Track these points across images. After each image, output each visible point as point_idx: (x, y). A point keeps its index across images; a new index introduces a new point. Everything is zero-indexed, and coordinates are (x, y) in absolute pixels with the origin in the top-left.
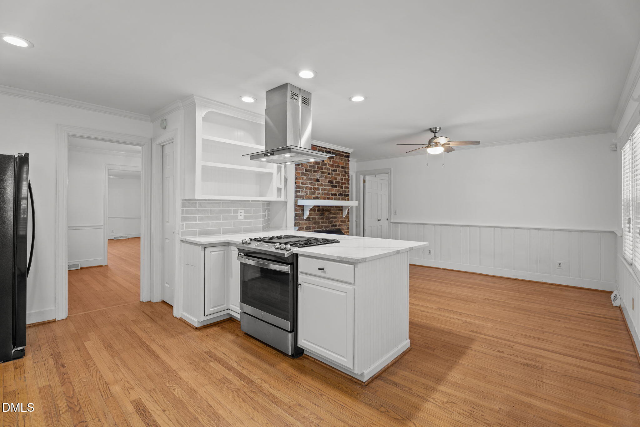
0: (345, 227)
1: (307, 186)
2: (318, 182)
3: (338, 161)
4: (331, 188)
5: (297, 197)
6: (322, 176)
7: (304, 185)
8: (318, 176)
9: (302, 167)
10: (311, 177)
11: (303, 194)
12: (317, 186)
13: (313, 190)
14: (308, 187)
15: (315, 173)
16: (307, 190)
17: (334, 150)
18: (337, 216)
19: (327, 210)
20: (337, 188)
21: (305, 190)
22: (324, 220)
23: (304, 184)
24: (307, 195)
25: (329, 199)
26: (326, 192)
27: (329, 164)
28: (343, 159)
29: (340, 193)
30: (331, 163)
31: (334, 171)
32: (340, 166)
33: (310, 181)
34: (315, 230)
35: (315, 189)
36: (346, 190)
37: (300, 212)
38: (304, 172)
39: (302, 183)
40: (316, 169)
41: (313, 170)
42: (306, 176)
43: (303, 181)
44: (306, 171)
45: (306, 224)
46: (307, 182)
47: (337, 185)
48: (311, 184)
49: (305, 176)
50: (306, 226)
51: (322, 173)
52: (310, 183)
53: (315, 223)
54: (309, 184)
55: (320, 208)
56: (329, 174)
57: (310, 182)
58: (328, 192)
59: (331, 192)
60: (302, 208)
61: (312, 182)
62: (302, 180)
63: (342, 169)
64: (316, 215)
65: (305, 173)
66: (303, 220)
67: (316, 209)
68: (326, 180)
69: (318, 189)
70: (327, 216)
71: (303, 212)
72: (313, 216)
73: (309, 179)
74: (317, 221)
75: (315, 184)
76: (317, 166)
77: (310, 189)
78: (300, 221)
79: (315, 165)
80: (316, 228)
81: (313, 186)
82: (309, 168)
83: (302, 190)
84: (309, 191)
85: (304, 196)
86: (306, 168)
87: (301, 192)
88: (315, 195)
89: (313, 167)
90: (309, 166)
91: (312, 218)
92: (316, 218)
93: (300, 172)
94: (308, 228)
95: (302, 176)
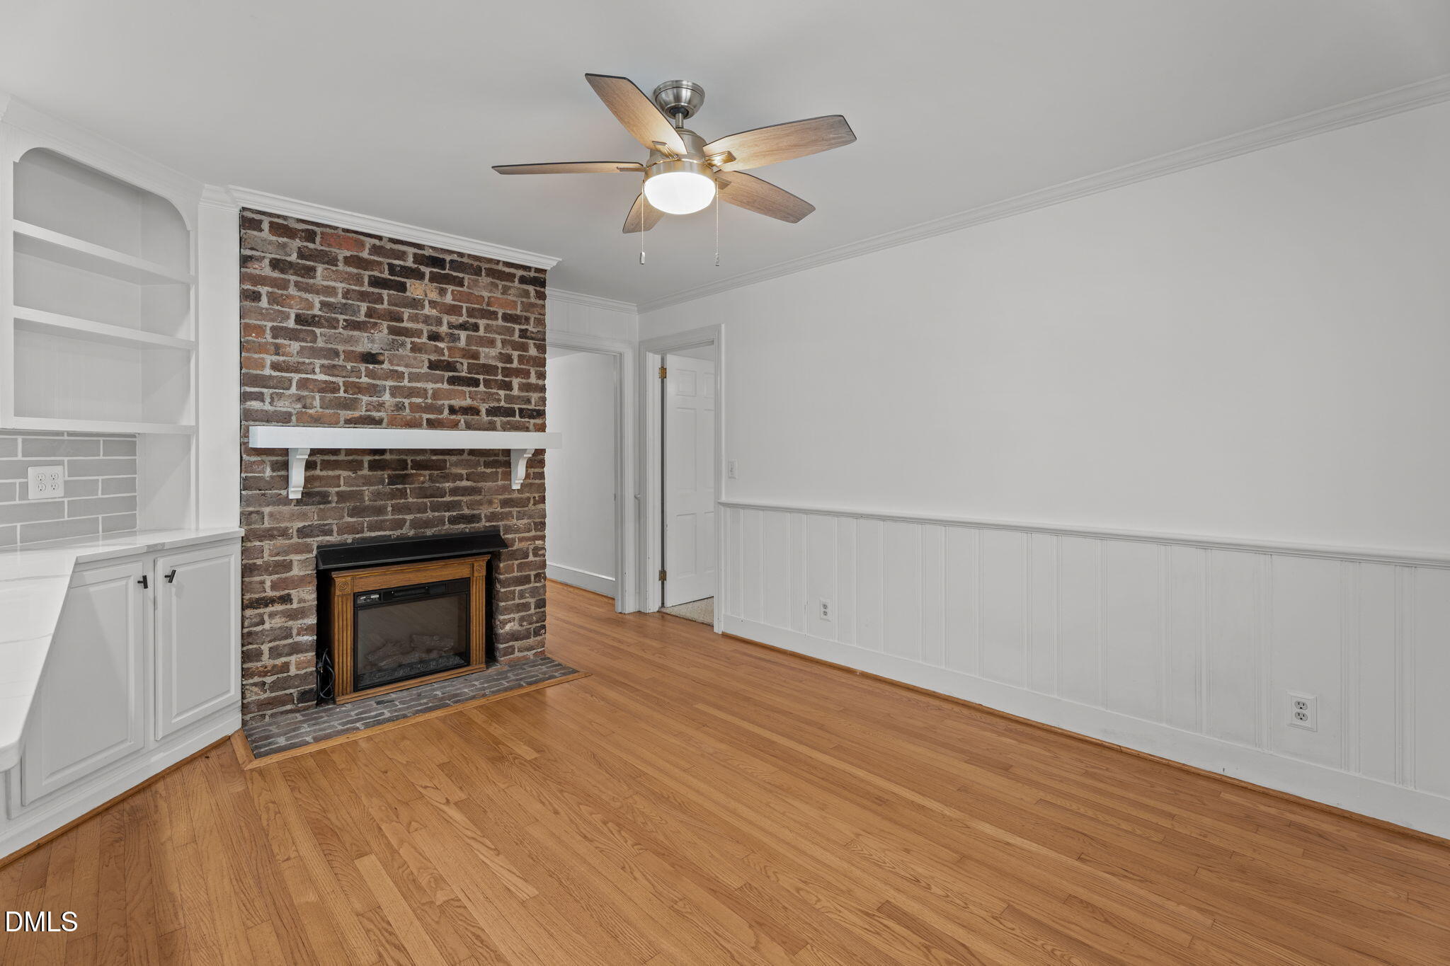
0: (525, 521)
1: (309, 376)
2: (371, 366)
3: (486, 294)
4: (446, 386)
5: (248, 417)
6: (393, 346)
7: (292, 375)
8: (373, 341)
9: (279, 308)
10: (330, 346)
11: (283, 406)
12: (364, 380)
13: (345, 392)
14: (316, 380)
15: (356, 333)
16: (305, 393)
17: (461, 255)
18: (480, 485)
19: (419, 466)
20: (482, 388)
21: (293, 390)
22: (410, 500)
23: (287, 371)
24: (311, 411)
25: (432, 424)
26: (419, 400)
27: (433, 304)
28: (509, 288)
29: (496, 404)
30: (449, 299)
31: (466, 329)
32: (495, 313)
33: (325, 357)
34: (357, 536)
35: (359, 389)
36: (531, 394)
37: (268, 473)
38: (291, 323)
39: (275, 366)
40: (362, 318)
41: (345, 320)
42: (304, 340)
43: (281, 358)
44: (299, 319)
45: (303, 516)
46: (307, 361)
47: (481, 377)
48: (327, 369)
49: (297, 339)
50: (301, 525)
51: (393, 331)
52: (322, 366)
53: (354, 512)
54: (317, 370)
55: (387, 457)
56: (434, 337)
57: (324, 362)
58: (429, 401)
59: (447, 402)
60: (281, 458)
61: (340, 362)
62: (278, 354)
63: (509, 325)
64: (364, 484)
65: (293, 330)
66: (287, 501)
68: (415, 358)
69: (373, 390)
70: (426, 485)
71: (283, 473)
72: (343, 488)
73: (315, 353)
74: (367, 503)
75: (356, 372)
76: (364, 307)
77: (322, 389)
78: (268, 506)
79: (353, 302)
80: (366, 529)
81: (343, 379)
82: (316, 312)
83: (277, 391)
84: (317, 396)
85: (290, 414)
86: (301, 312)
87: (272, 398)
88: (354, 410)
89: (344, 309)
90: (318, 305)
91: (338, 493)
92: (361, 493)
93: (265, 323)
94: (316, 532)
95: (277, 341)
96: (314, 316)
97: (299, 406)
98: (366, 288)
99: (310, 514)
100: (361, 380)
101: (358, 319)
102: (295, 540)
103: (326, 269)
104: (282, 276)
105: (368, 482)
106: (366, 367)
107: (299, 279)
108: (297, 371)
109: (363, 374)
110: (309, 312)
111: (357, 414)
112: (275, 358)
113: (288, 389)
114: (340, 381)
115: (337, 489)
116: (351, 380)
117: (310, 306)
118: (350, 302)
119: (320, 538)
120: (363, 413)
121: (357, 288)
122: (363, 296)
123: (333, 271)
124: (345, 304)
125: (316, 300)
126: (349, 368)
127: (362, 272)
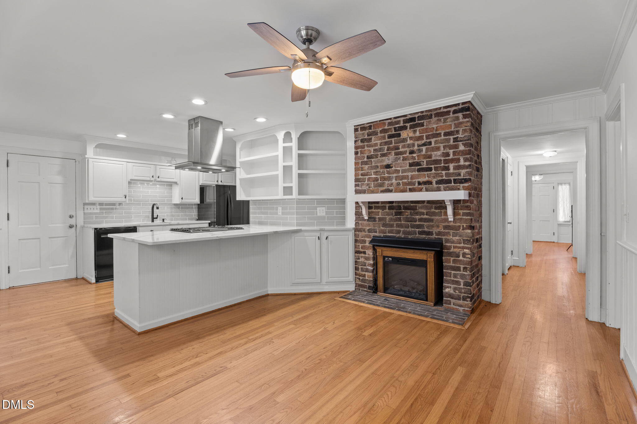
1: (370, 176)
2: (388, 170)
3: (435, 126)
4: (417, 173)
5: (357, 192)
6: (396, 160)
7: (366, 177)
8: (389, 160)
9: (363, 155)
10: (376, 165)
11: (364, 187)
12: (386, 175)
13: (381, 180)
14: (372, 177)
15: (384, 158)
16: (369, 182)
17: (422, 112)
18: (433, 217)
19: (406, 208)
20: (433, 171)
21: (366, 182)
22: (402, 222)
24: (371, 189)
25: (411, 190)
26: (406, 181)
27: (411, 138)
28: (447, 119)
29: (441, 178)
30: (418, 134)
31: (425, 145)
32: (440, 134)
33: (375, 169)
34: (385, 234)
35: (384, 179)
36: (461, 171)
38: (366, 159)
39: (362, 175)
40: (386, 152)
41: (380, 154)
42: (369, 164)
43: (363, 172)
44: (368, 157)
45: (369, 225)
46: (370, 171)
47: (433, 166)
48: (376, 173)
49: (367, 164)
50: (368, 228)
51: (396, 154)
52: (374, 172)
53: (385, 225)
54: (372, 174)
55: (394, 204)
56: (412, 152)
57: (375, 171)
58: (410, 180)
59: (417, 180)
61: (378, 170)
62: (362, 170)
63: (447, 137)
64: (387, 215)
65: (366, 161)
67: (385, 207)
68: (404, 163)
69: (389, 179)
70: (409, 216)
73: (372, 168)
74: (387, 222)
75: (383, 173)
76: (386, 147)
77: (374, 180)
78: (360, 221)
79: (383, 147)
80: (387, 232)
81: (380, 176)
82: (372, 153)
83: (362, 183)
84: (372, 183)
85: (365, 190)
86: (368, 155)
87: (361, 185)
88: (383, 187)
89: (380, 150)
90: (373, 151)
91: (378, 218)
92: (385, 218)
93: (359, 161)
94: (372, 231)
95: (362, 166)
96: (371, 155)
97: (368, 187)
98: (387, 140)
99: (371, 225)
100: (385, 175)
101: (384, 153)
102: (367, 233)
103: (375, 137)
104: (363, 144)
105: (388, 215)
106: (387, 170)
107: (368, 143)
108: (367, 175)
109: (386, 173)
110: (370, 154)
111: (384, 188)
112: (362, 172)
113: (365, 182)
114: (379, 176)
115: (378, 216)
116: (382, 176)
117: (370, 151)
118: (382, 147)
119: (373, 234)
120: (386, 188)
121: (384, 141)
122: (386, 143)
123: (377, 137)
124: (380, 148)
125: (372, 149)
126: (381, 171)
127: (385, 134)
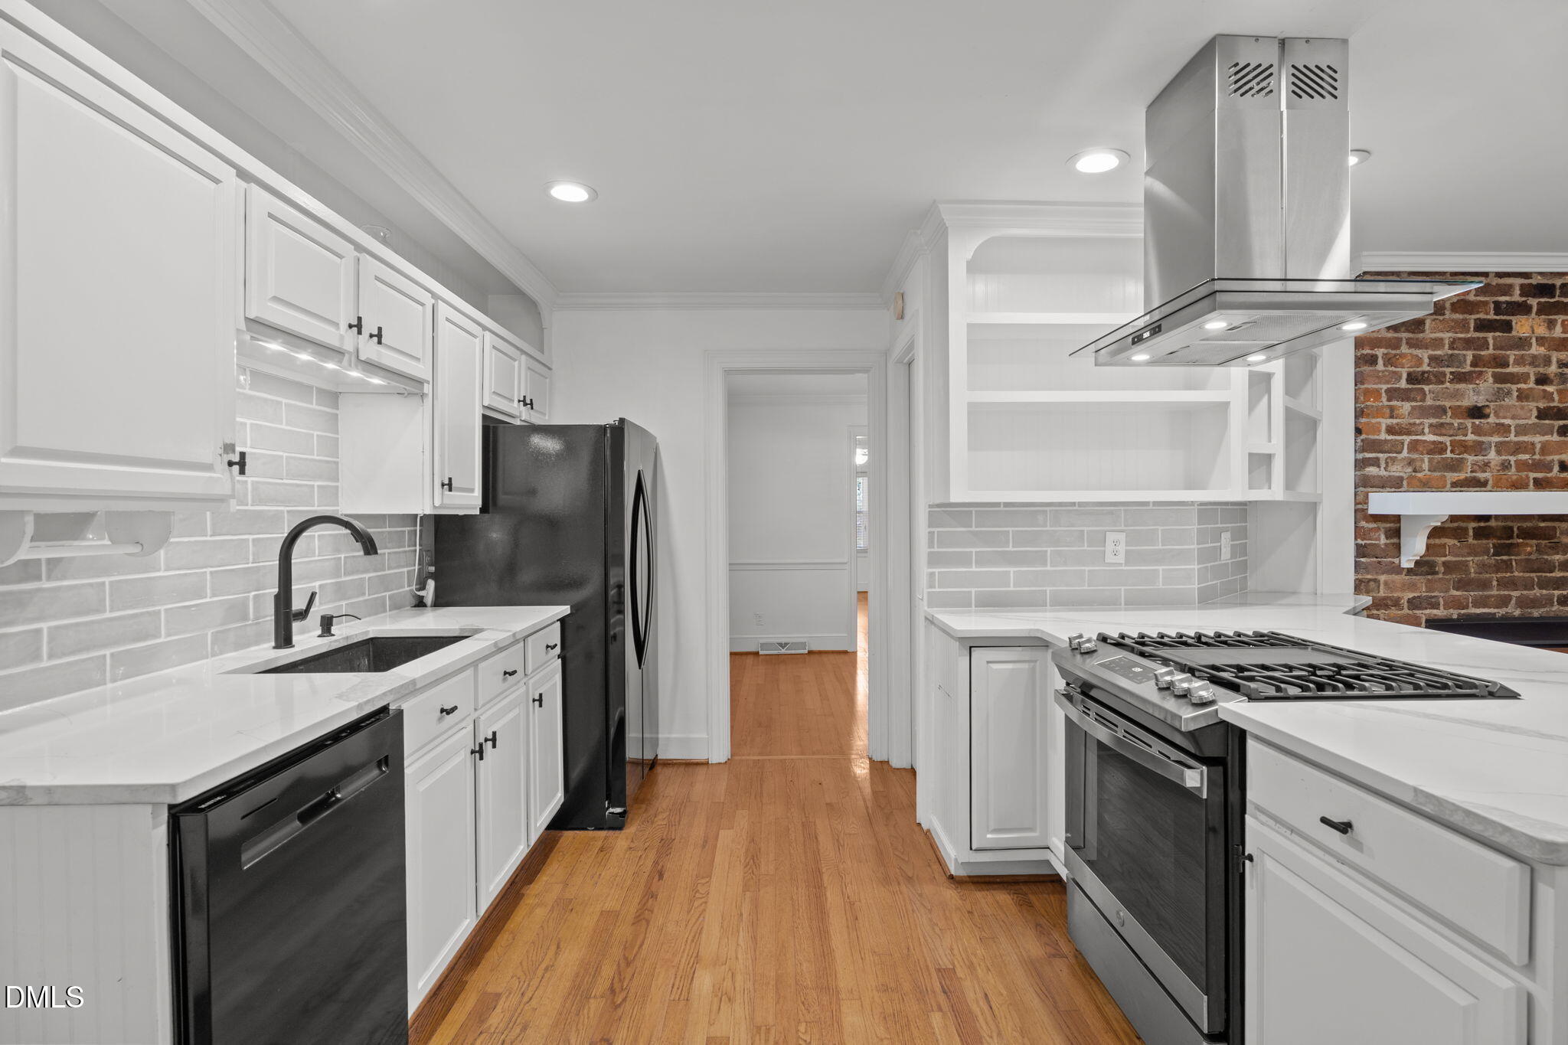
1: (1418, 437)
2: (1476, 422)
4: (1557, 438)
5: (1364, 484)
6: (1500, 395)
7: (1404, 437)
8: (1478, 393)
9: (1393, 369)
10: (1438, 403)
11: (1397, 470)
12: (1471, 437)
13: (1452, 451)
14: (1425, 441)
15: (1462, 386)
16: (1415, 456)
19: (1526, 534)
21: (1405, 453)
22: (1516, 574)
23: (1400, 434)
24: (1419, 475)
25: (1540, 485)
26: (1526, 457)
27: (1541, 341)
30: (1559, 332)
33: (1434, 416)
34: (1463, 612)
35: (1464, 447)
37: (1383, 540)
38: (1403, 384)
39: (1390, 430)
40: (1468, 368)
41: (1451, 373)
42: (1414, 400)
43: (1395, 421)
44: (1412, 379)
45: (1412, 587)
46: (1418, 421)
48: (1437, 429)
49: (1408, 399)
50: (1411, 595)
51: (1500, 379)
52: (1431, 425)
53: (1460, 585)
54: (1427, 430)
55: (1492, 524)
56: (1543, 380)
57: (1433, 421)
58: (1537, 457)
59: (1557, 458)
60: (1393, 525)
61: (1446, 419)
62: (1392, 417)
64: (1469, 554)
65: (1406, 390)
66: (1398, 570)
67: (1466, 529)
68: (1522, 408)
69: (1479, 448)
70: (1533, 557)
71: (1398, 540)
72: (1448, 558)
73: (1425, 412)
74: (1473, 575)
75: (1462, 429)
76: (1469, 355)
77: (1431, 450)
78: (1383, 574)
79: (1459, 352)
80: (1470, 605)
81: (1450, 438)
82: (1426, 368)
83: (1391, 455)
84: (1426, 458)
85: (1401, 479)
86: (1412, 370)
87: (1387, 463)
88: (1460, 471)
89: (1451, 360)
90: (1426, 360)
91: (1444, 563)
92: (1465, 564)
93: (1379, 386)
94: (1424, 605)
95: (1391, 403)
96: (1424, 373)
97: (1410, 470)
98: (1472, 334)
99: (1419, 585)
100: (1467, 438)
101: (1464, 370)
102: (1406, 611)
103: (1434, 320)
104: (1396, 335)
105: (1473, 552)
106: (1473, 423)
107: (1411, 335)
108: (1409, 433)
109: (1470, 431)
110: (1419, 369)
111: (1462, 476)
112: (1390, 421)
113: (1400, 452)
114: (1447, 440)
115: (1443, 559)
116: (1457, 438)
117: (1420, 361)
118: (1456, 352)
119: (1428, 611)
120: (1469, 475)
121: (1462, 336)
122: (1468, 343)
123: (1440, 321)
124: (1452, 355)
125: (1424, 355)
126: (1456, 425)
127: (1467, 316)
